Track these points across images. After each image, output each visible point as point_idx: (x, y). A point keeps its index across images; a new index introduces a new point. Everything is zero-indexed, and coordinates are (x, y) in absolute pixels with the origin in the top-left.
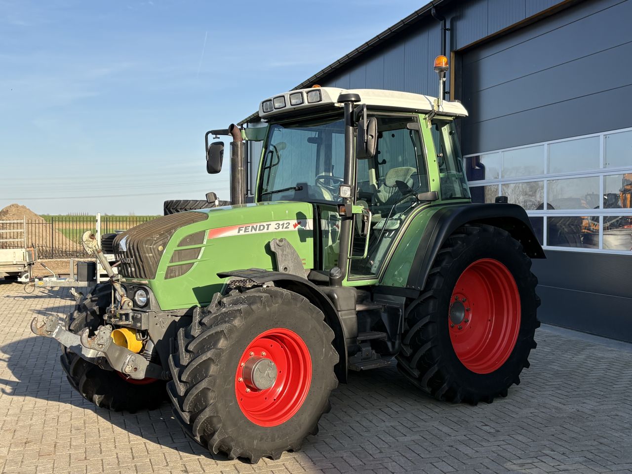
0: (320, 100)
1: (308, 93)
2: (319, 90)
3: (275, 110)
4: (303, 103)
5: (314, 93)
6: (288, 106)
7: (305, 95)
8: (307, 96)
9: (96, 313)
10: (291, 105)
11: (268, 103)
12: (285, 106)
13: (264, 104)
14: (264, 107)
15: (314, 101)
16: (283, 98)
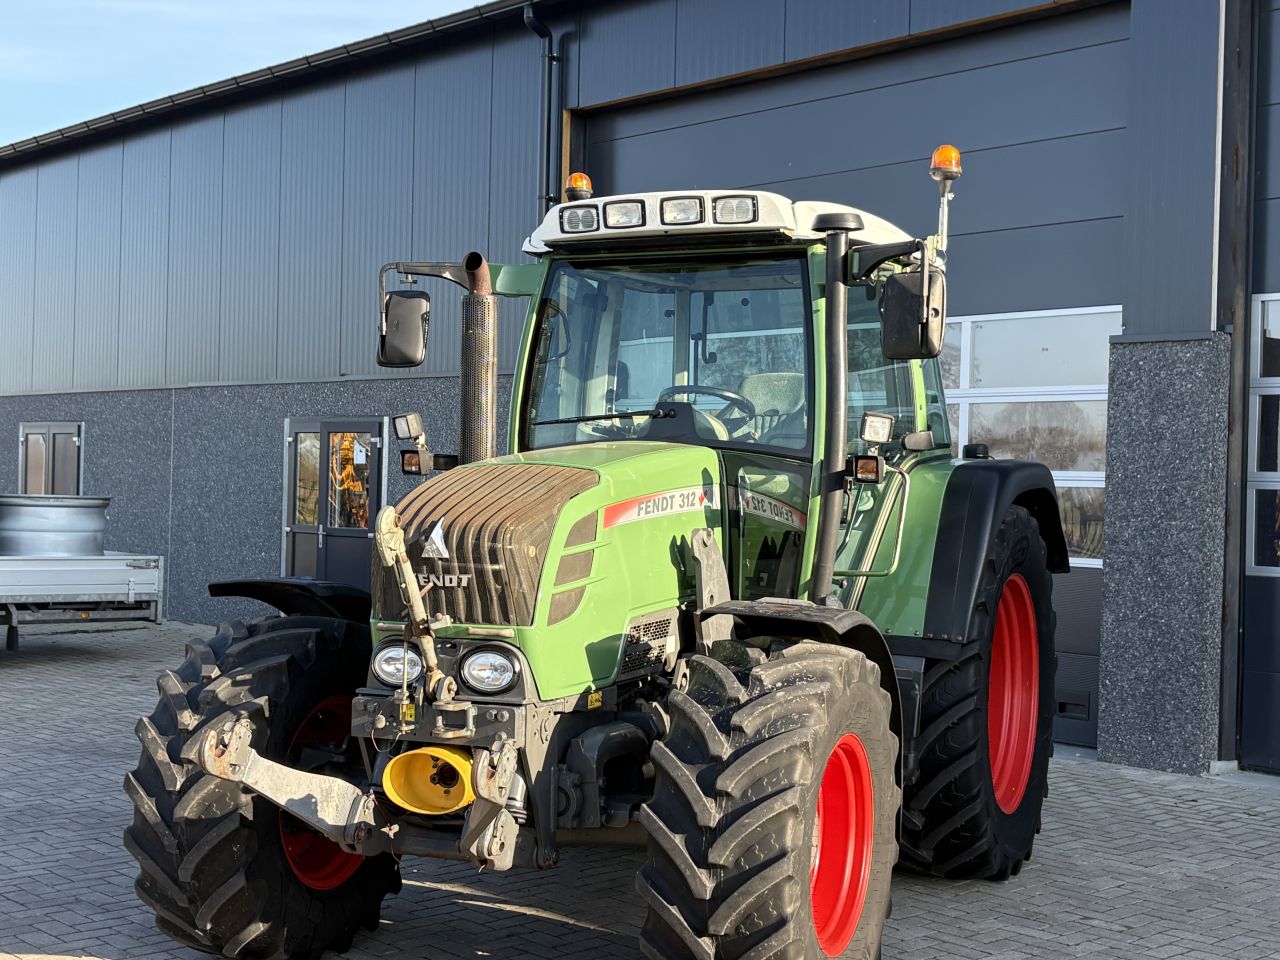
0: (755, 219)
1: (715, 200)
2: (753, 198)
3: (603, 231)
4: (701, 220)
5: (735, 202)
6: (654, 225)
7: (709, 205)
8: (714, 208)
9: (264, 712)
10: (663, 223)
11: (580, 212)
12: (644, 223)
13: (567, 214)
14: (565, 220)
15: (734, 220)
16: (639, 205)
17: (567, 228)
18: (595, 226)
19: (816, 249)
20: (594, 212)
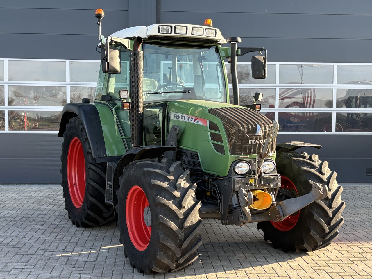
0: (215, 36)
4: (203, 35)
5: (210, 31)
7: (205, 31)
10: (192, 34)
11: (165, 27)
12: (186, 34)
13: (161, 27)
14: (160, 29)
15: (210, 36)
16: (186, 28)
17: (160, 32)
18: (170, 32)
19: (220, 46)
20: (170, 28)
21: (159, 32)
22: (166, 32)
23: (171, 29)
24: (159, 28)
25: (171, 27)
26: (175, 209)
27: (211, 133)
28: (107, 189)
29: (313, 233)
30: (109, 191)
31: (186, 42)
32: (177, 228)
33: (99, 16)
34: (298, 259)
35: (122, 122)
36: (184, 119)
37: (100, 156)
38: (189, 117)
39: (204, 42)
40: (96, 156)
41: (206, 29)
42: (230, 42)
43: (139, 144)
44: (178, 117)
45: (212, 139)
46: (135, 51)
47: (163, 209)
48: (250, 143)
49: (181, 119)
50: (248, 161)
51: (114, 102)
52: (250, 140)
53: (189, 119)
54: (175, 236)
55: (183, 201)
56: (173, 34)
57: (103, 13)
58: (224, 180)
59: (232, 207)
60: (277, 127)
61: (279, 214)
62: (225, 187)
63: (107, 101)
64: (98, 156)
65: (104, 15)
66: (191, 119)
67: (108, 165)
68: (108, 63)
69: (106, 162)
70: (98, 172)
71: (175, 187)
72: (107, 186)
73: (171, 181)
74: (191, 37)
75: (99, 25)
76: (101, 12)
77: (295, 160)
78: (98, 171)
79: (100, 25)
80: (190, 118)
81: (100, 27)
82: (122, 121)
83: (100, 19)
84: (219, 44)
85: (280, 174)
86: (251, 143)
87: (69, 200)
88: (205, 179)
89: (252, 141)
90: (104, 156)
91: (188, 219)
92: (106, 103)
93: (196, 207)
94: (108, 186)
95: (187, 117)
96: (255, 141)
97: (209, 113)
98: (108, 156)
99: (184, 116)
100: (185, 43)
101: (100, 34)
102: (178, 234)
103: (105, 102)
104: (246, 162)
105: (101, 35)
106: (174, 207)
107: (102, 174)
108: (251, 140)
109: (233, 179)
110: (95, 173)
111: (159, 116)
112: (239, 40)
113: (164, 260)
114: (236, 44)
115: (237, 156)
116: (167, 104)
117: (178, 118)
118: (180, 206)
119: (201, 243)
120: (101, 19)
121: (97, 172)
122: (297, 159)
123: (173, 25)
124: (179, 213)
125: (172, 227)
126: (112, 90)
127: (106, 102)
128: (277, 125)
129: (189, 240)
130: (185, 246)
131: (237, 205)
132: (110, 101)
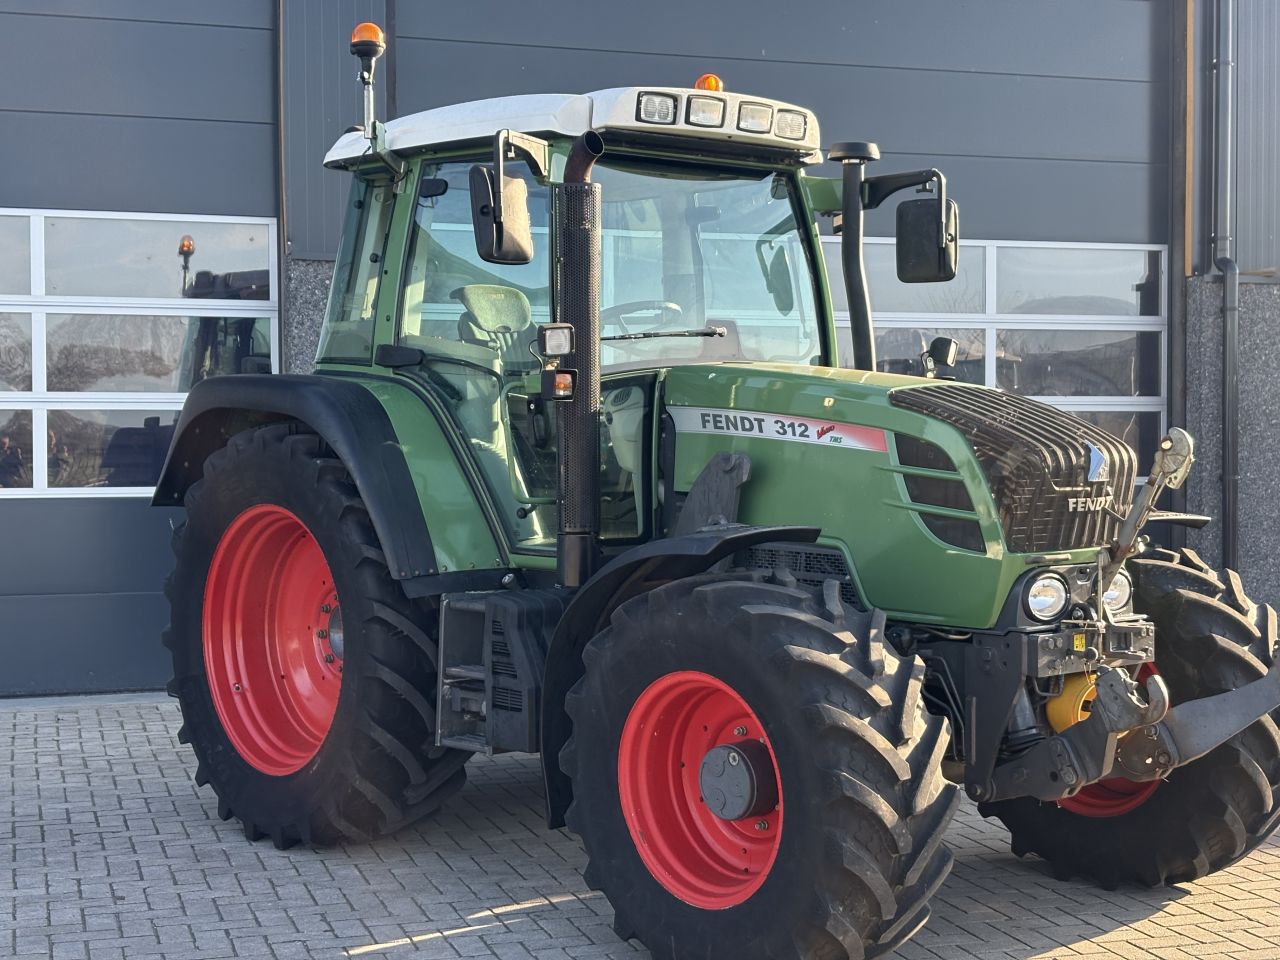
0: (803, 137)
2: (804, 116)
4: (768, 131)
7: (775, 116)
10: (738, 128)
11: (657, 100)
12: (719, 125)
13: (644, 99)
14: (642, 106)
15: (788, 135)
16: (722, 104)
17: (643, 115)
18: (670, 119)
19: (802, 173)
20: (670, 102)
21: (638, 118)
22: (660, 117)
23: (676, 107)
24: (639, 103)
25: (675, 99)
26: (885, 750)
27: (907, 477)
28: (443, 696)
29: (1232, 813)
30: (450, 702)
31: (703, 156)
32: (894, 816)
33: (365, 50)
34: (1172, 907)
35: (472, 444)
36: (761, 431)
37: (417, 573)
38: (787, 424)
39: (755, 157)
40: (403, 574)
41: (780, 111)
42: (840, 159)
43: (588, 525)
44: (724, 424)
45: (914, 499)
46: (574, 185)
47: (847, 749)
48: (1071, 510)
49: (744, 429)
50: (1061, 571)
51: (430, 369)
52: (1072, 498)
53: (789, 430)
54: (885, 845)
55: (904, 719)
56: (681, 126)
57: (380, 39)
58: (980, 642)
59: (1015, 736)
60: (1189, 453)
61: (1168, 754)
62: (988, 667)
63: (395, 367)
64: (409, 573)
65: (384, 45)
66: (799, 430)
67: (448, 603)
68: (500, 226)
69: (438, 593)
70: (405, 633)
71: (870, 670)
72: (444, 684)
73: (847, 649)
74: (732, 139)
75: (365, 82)
76: (377, 36)
77: (1149, 567)
78: (406, 627)
79: (368, 83)
80: (792, 425)
81: (368, 90)
82: (474, 441)
83: (370, 61)
84: (804, 165)
85: (1145, 616)
86: (1075, 509)
87: (221, 748)
88: (901, 641)
89: (1076, 503)
90: (431, 571)
91: (923, 781)
92: (392, 376)
93: (939, 740)
94: (448, 684)
95: (777, 422)
96: (1085, 503)
97: (894, 405)
98: (441, 570)
99: (760, 421)
100: (699, 157)
101: (369, 119)
102: (895, 837)
103: (390, 373)
104: (1057, 576)
105: (372, 120)
106: (881, 743)
107: (421, 640)
108: (1075, 500)
109: (1025, 638)
110: (395, 638)
111: (610, 420)
112: (874, 151)
113: (845, 933)
114: (863, 167)
115: (1034, 555)
116: (656, 376)
117: (722, 428)
118: (897, 738)
119: (949, 868)
120: (374, 59)
121: (402, 632)
122: (1154, 566)
123: (684, 93)
124: (897, 760)
125: (880, 813)
126: (412, 326)
127: (391, 370)
128: (1189, 446)
129: (926, 858)
130: (912, 878)
131: (1031, 728)
132: (417, 368)
